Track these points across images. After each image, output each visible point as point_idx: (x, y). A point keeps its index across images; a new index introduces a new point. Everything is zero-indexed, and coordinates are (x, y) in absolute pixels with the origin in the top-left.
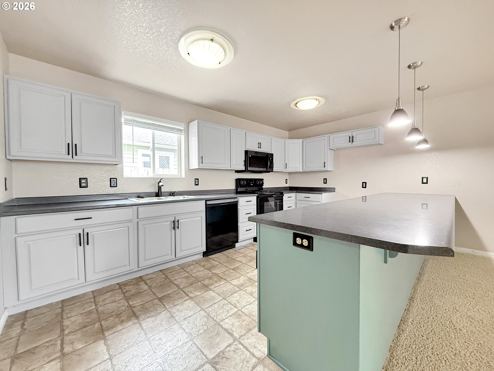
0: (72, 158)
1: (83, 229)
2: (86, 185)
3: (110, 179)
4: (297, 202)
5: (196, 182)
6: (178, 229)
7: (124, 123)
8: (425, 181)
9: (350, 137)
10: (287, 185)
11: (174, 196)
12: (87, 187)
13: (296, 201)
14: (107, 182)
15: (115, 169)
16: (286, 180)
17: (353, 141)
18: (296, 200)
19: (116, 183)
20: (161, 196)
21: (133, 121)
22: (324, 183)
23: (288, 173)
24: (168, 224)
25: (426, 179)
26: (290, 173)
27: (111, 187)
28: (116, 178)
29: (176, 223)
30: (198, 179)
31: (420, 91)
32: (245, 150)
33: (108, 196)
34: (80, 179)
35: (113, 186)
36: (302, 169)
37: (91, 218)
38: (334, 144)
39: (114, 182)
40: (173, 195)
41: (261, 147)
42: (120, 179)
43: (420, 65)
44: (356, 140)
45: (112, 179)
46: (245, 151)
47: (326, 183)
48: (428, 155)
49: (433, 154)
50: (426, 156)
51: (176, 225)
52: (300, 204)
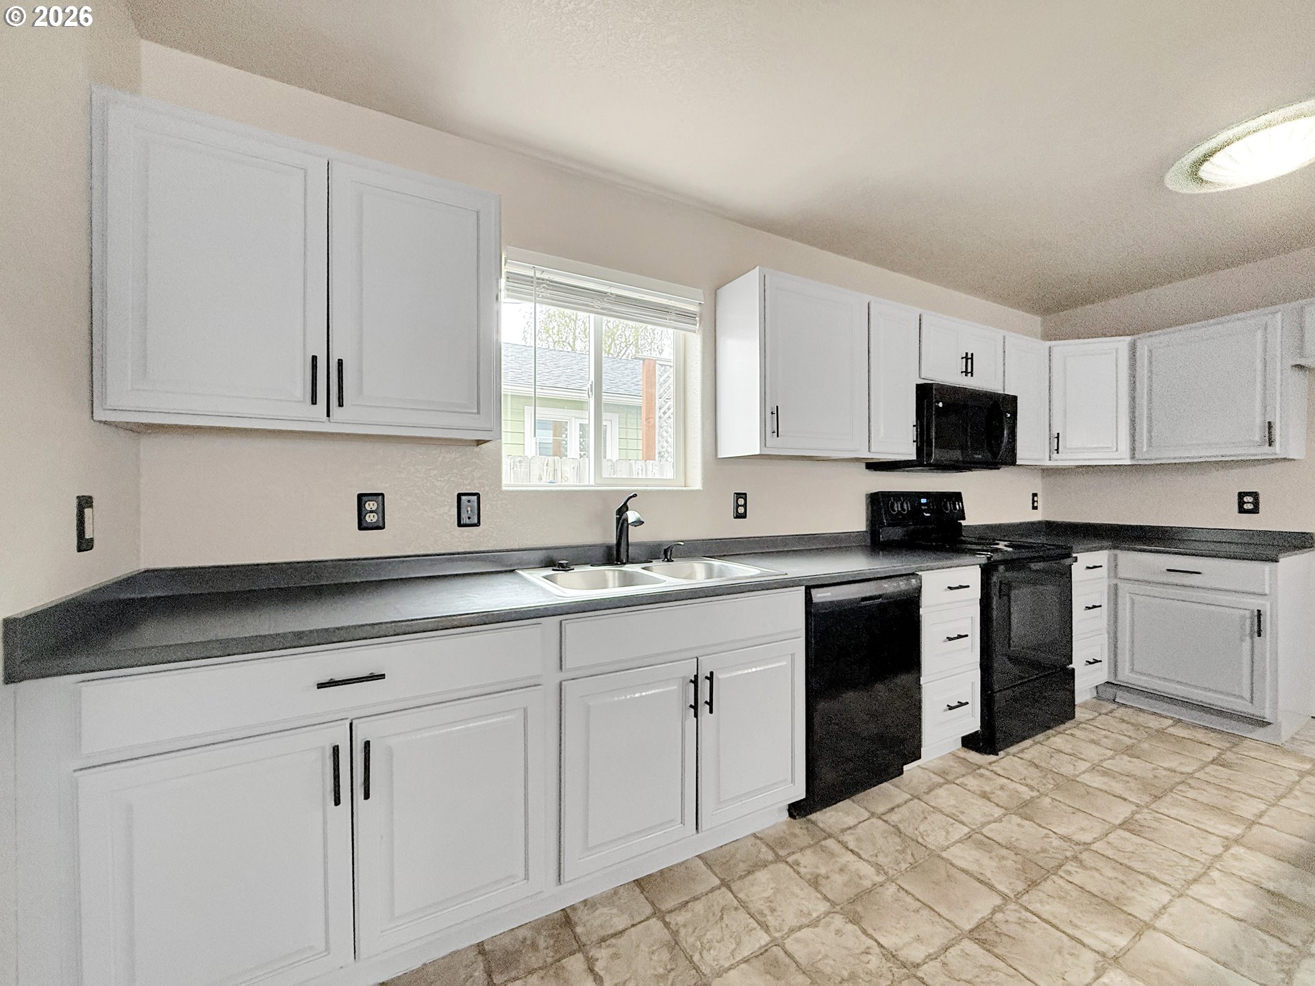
0: (328, 415)
1: (351, 725)
2: (381, 519)
3: (459, 496)
4: (1123, 587)
5: (738, 506)
6: (711, 712)
7: (508, 290)
10: (1037, 516)
11: (668, 561)
12: (383, 528)
13: (1115, 581)
14: (447, 508)
15: (474, 460)
16: (1035, 495)
18: (1116, 576)
19: (476, 512)
20: (628, 562)
21: (534, 284)
22: (1244, 511)
23: (1040, 472)
24: (674, 692)
27: (460, 525)
28: (477, 495)
29: (704, 686)
30: (745, 494)
32: (917, 385)
33: (448, 560)
34: (360, 496)
35: (468, 522)
36: (1125, 455)
37: (382, 676)
39: (469, 509)
40: (666, 557)
41: (972, 373)
42: (490, 496)
45: (463, 498)
46: (919, 387)
47: (1256, 511)
51: (704, 696)
52: (1137, 598)
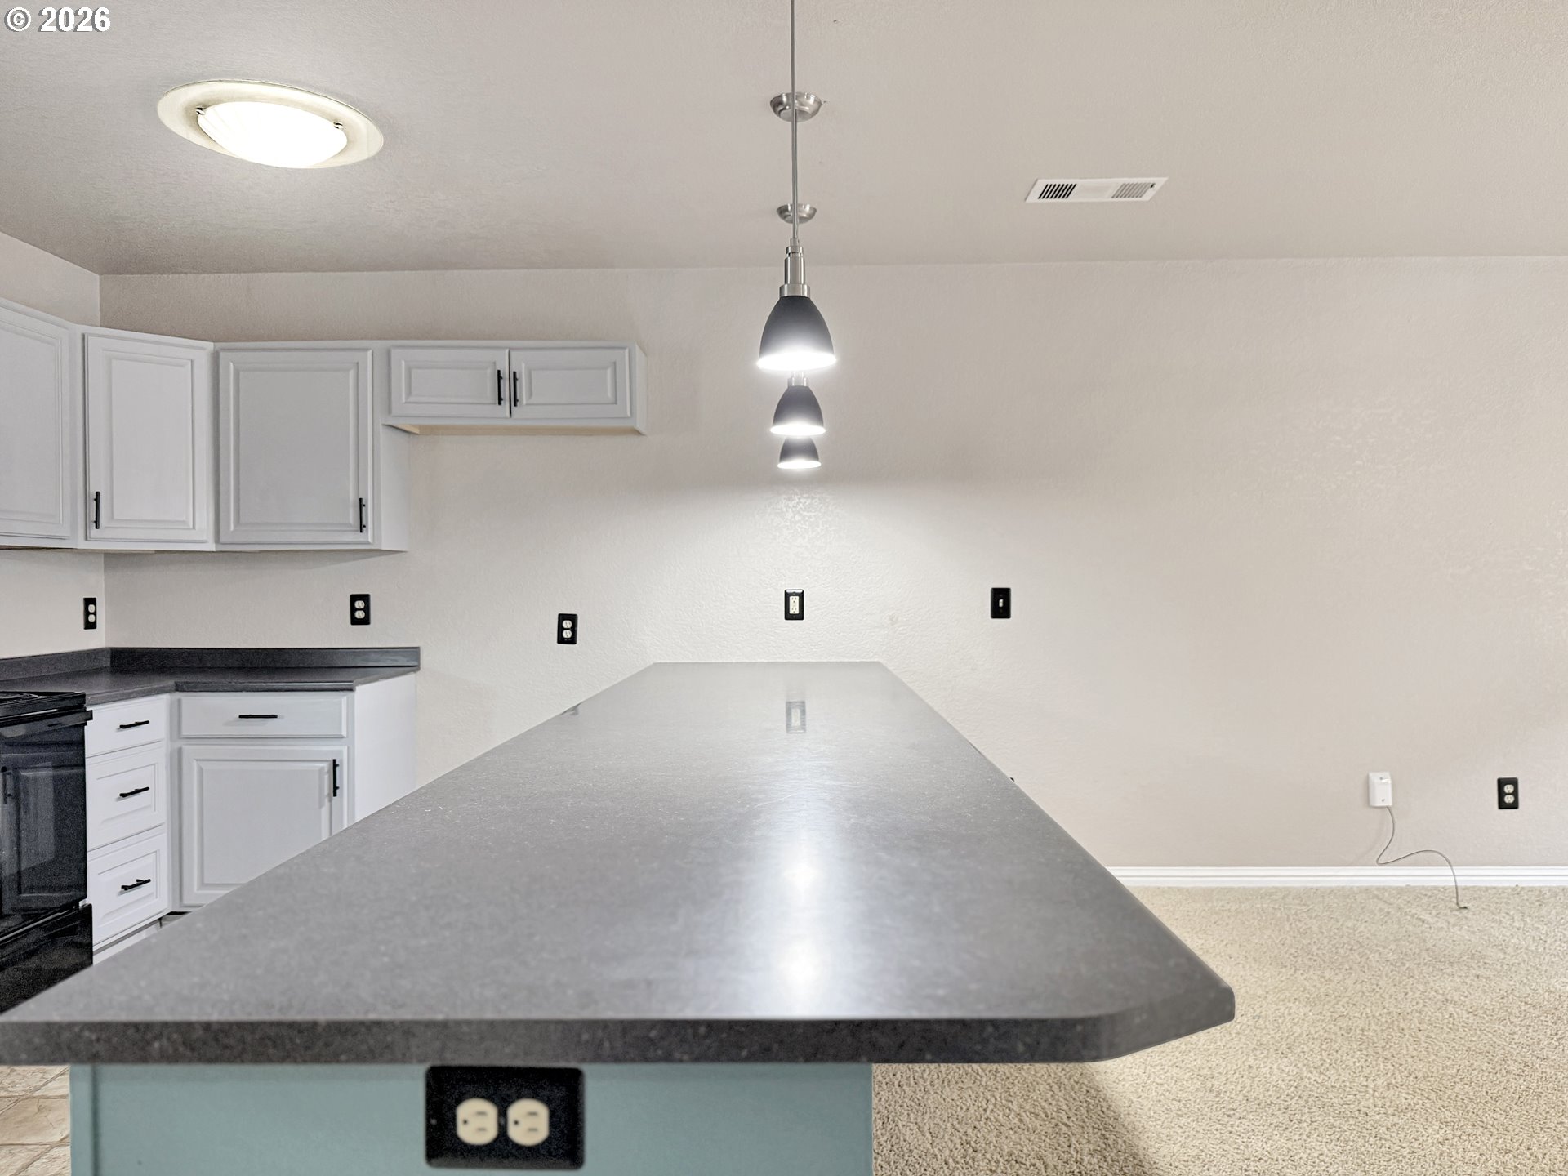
4: (189, 750)
8: (794, 609)
9: (500, 378)
13: (178, 744)
16: (89, 601)
17: (515, 401)
18: (179, 736)
22: (355, 621)
23: (102, 559)
25: (798, 597)
26: (115, 559)
31: (787, 221)
36: (209, 535)
38: (411, 399)
43: (815, 112)
44: (530, 395)
47: (366, 621)
48: (803, 500)
49: (818, 496)
50: (798, 503)
52: (205, 766)
